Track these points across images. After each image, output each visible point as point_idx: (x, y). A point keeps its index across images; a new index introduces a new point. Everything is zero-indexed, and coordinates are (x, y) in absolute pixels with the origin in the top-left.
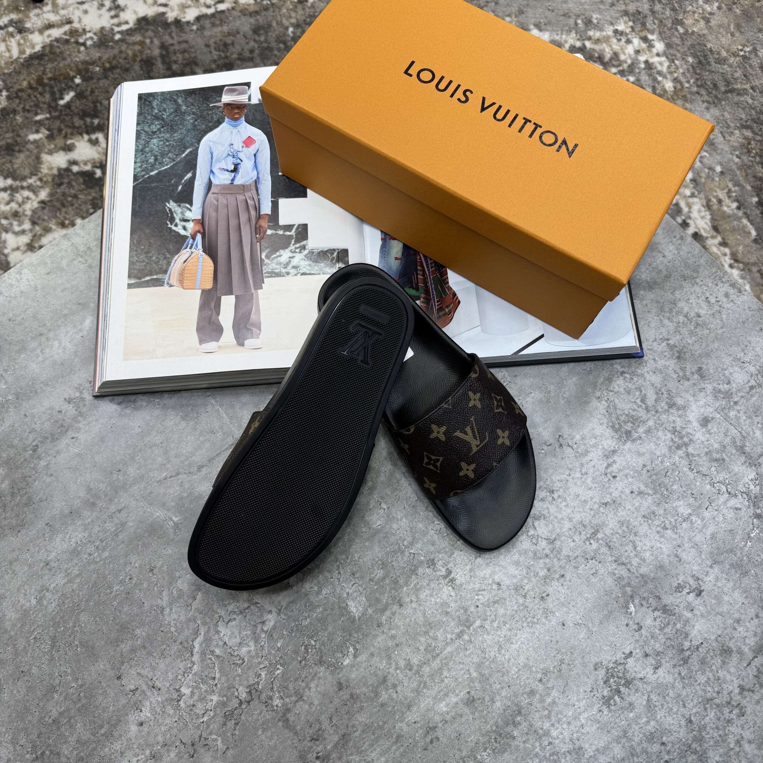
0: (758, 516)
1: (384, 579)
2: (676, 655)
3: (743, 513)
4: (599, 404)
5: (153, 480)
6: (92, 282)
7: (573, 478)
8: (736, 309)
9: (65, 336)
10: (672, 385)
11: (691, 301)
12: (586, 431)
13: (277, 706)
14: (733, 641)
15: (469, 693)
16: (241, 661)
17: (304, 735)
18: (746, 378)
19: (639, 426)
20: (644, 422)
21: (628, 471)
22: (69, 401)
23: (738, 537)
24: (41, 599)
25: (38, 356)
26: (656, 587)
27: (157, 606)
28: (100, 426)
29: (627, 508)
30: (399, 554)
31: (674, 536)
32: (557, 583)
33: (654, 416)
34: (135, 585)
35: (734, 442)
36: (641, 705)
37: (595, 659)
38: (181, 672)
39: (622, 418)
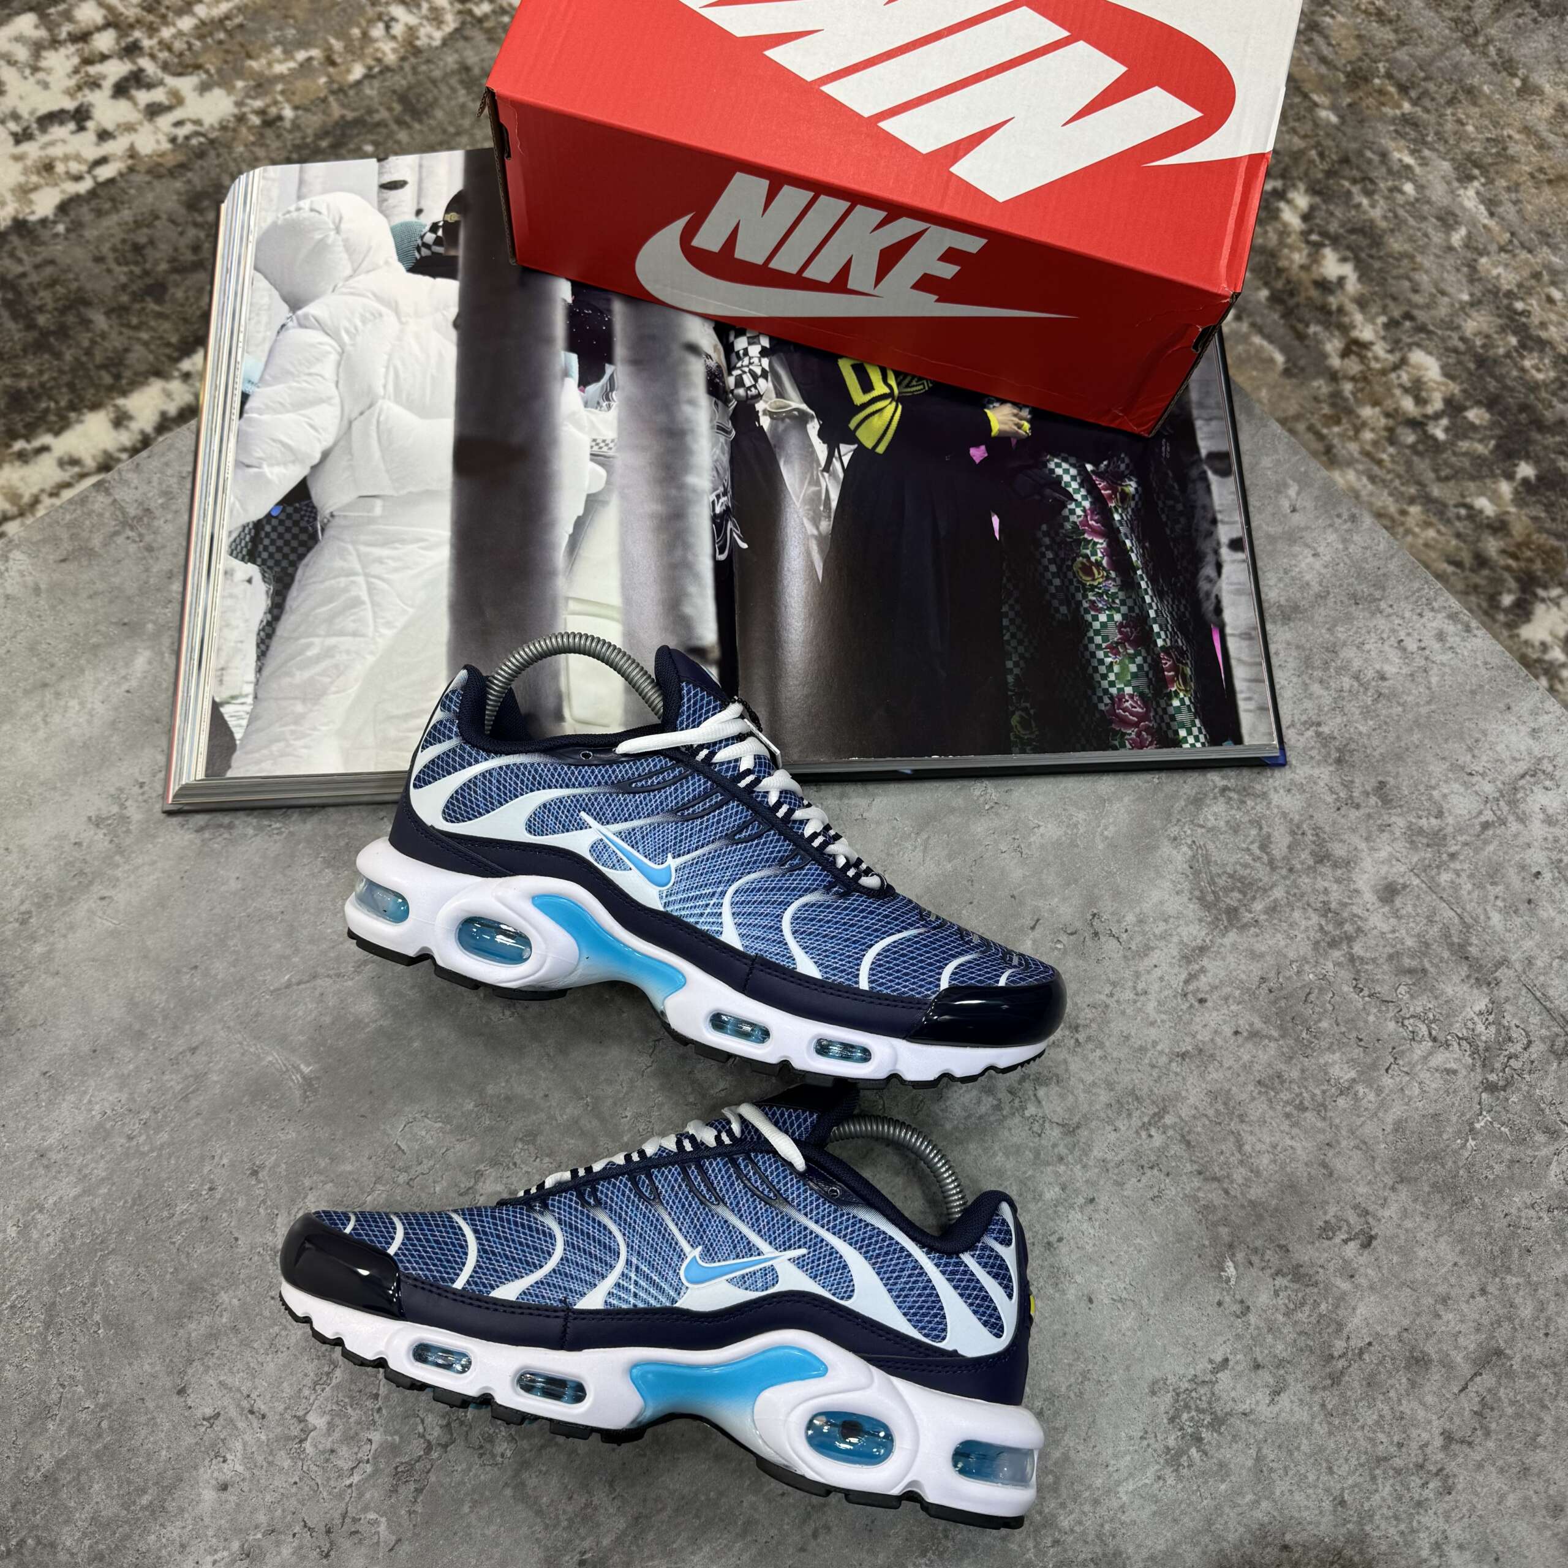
0: (1491, 1088)
2: (1318, 1368)
3: (1460, 1080)
4: (1175, 852)
5: (263, 989)
6: (152, 581)
7: (1118, 1001)
8: (1460, 665)
9: (95, 688)
10: (1323, 817)
11: (1367, 647)
12: (1147, 906)
13: (502, 1455)
14: (1433, 1340)
17: (557, 1516)
18: (1475, 805)
19: (1254, 898)
20: (1265, 891)
21: (1229, 989)
22: (97, 822)
23: (1450, 1130)
24: (26, 1226)
25: (35, 731)
26: (1280, 1228)
27: (265, 1246)
28: (158, 874)
29: (1226, 1064)
31: (1319, 1124)
32: (1079, 1216)
33: (1285, 878)
34: (222, 1201)
35: (1446, 935)
36: (1243, 1467)
37: (1152, 1372)
38: (308, 1381)
39: (1221, 882)
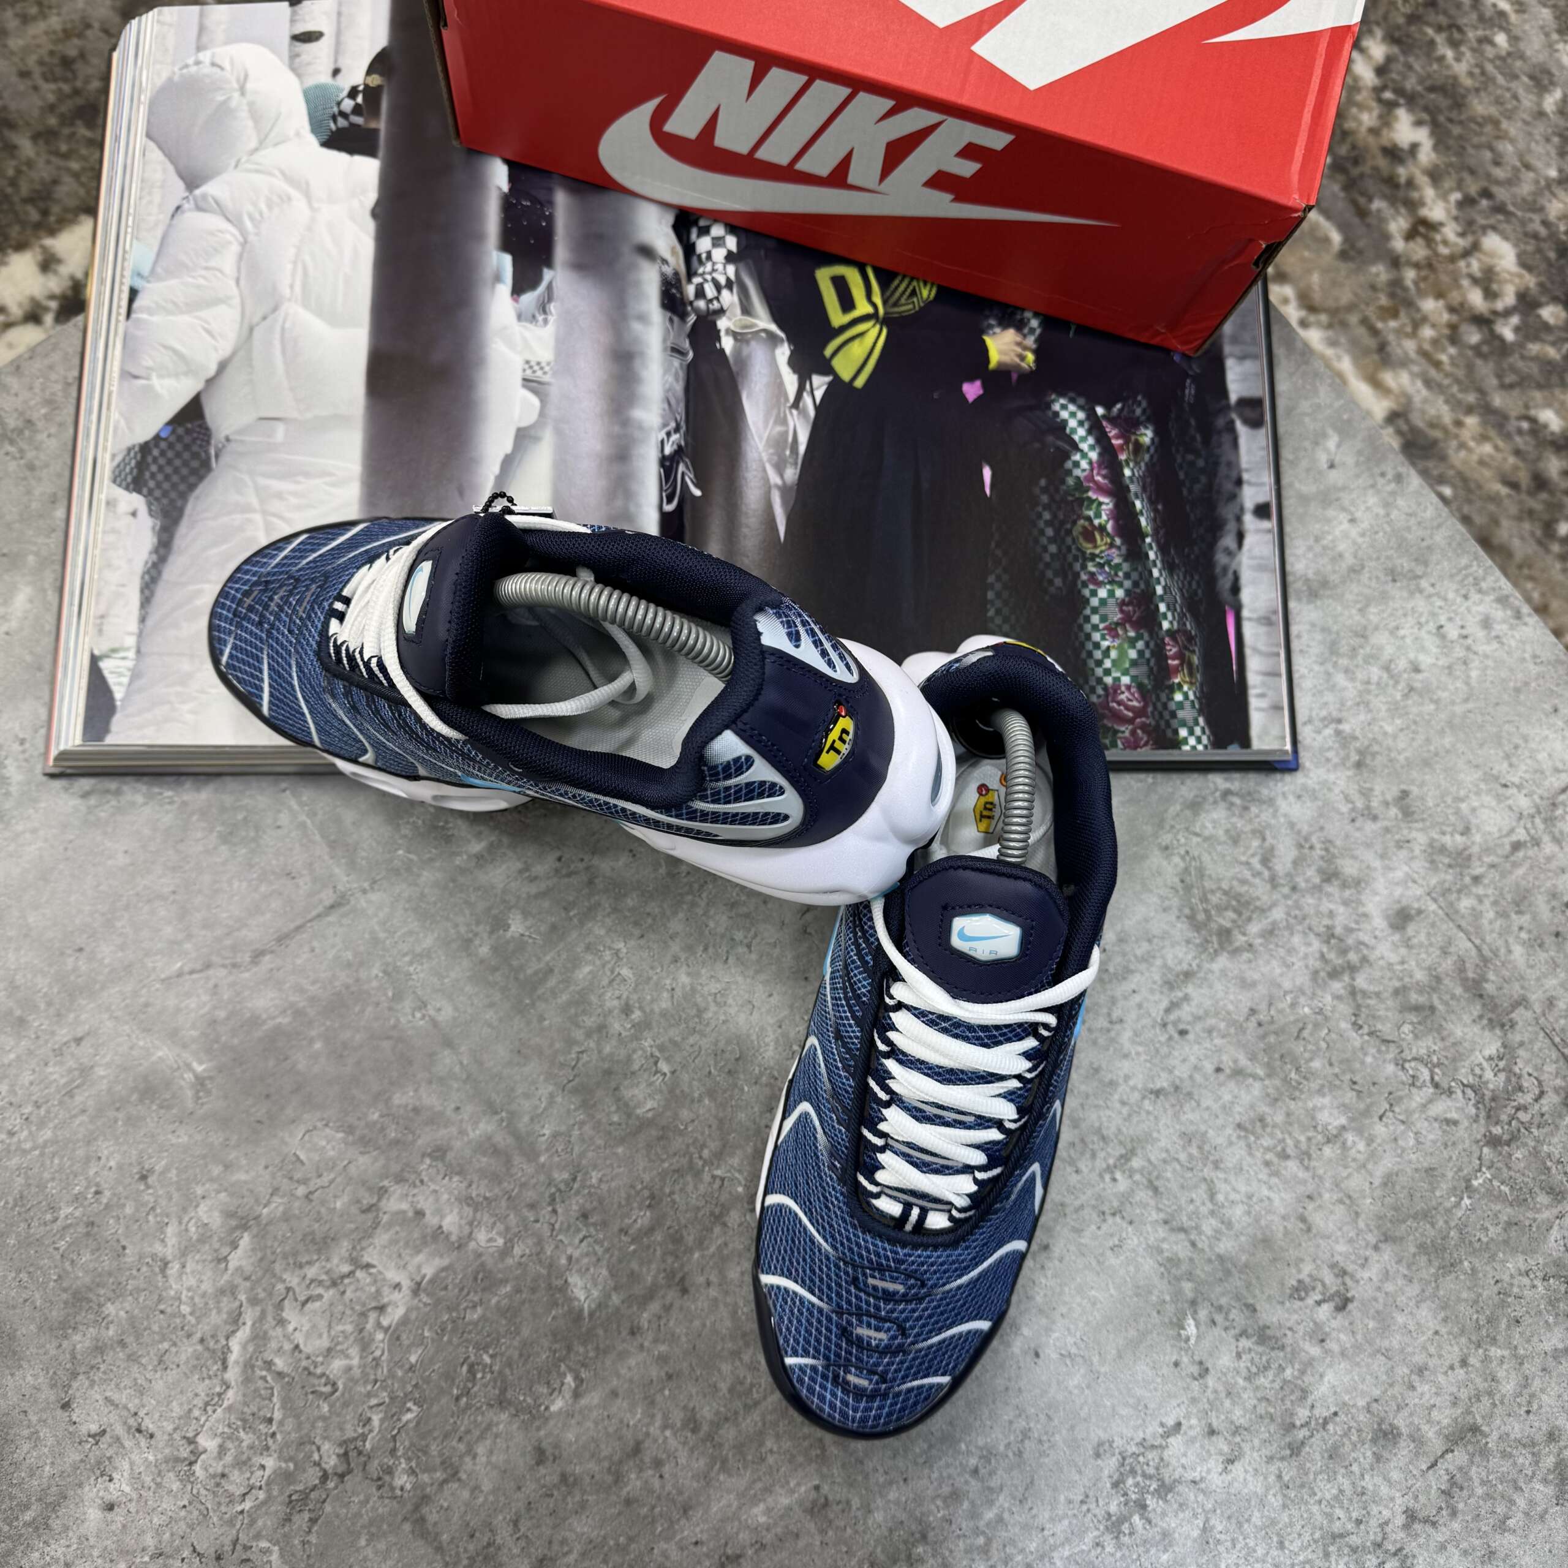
0: (1494, 1142)
1: (651, 1230)
2: (1277, 1437)
3: (1461, 1132)
4: (1165, 863)
5: (153, 976)
7: (1090, 1030)
8: (1506, 657)
10: (1336, 829)
11: (1402, 632)
12: (1130, 923)
13: (402, 1489)
14: (1405, 1413)
15: (817, 1488)
16: (327, 1389)
17: (457, 1553)
18: (1506, 821)
19: (1250, 919)
20: (1263, 911)
21: (1214, 1021)
23: (1444, 1186)
26: (1248, 1286)
27: (154, 1256)
28: (40, 844)
29: (1204, 1105)
31: (1302, 1174)
33: (1286, 897)
34: (107, 1206)
35: (1461, 969)
36: (1187, 1537)
37: (1098, 1434)
38: (199, 1402)
39: (1215, 899)
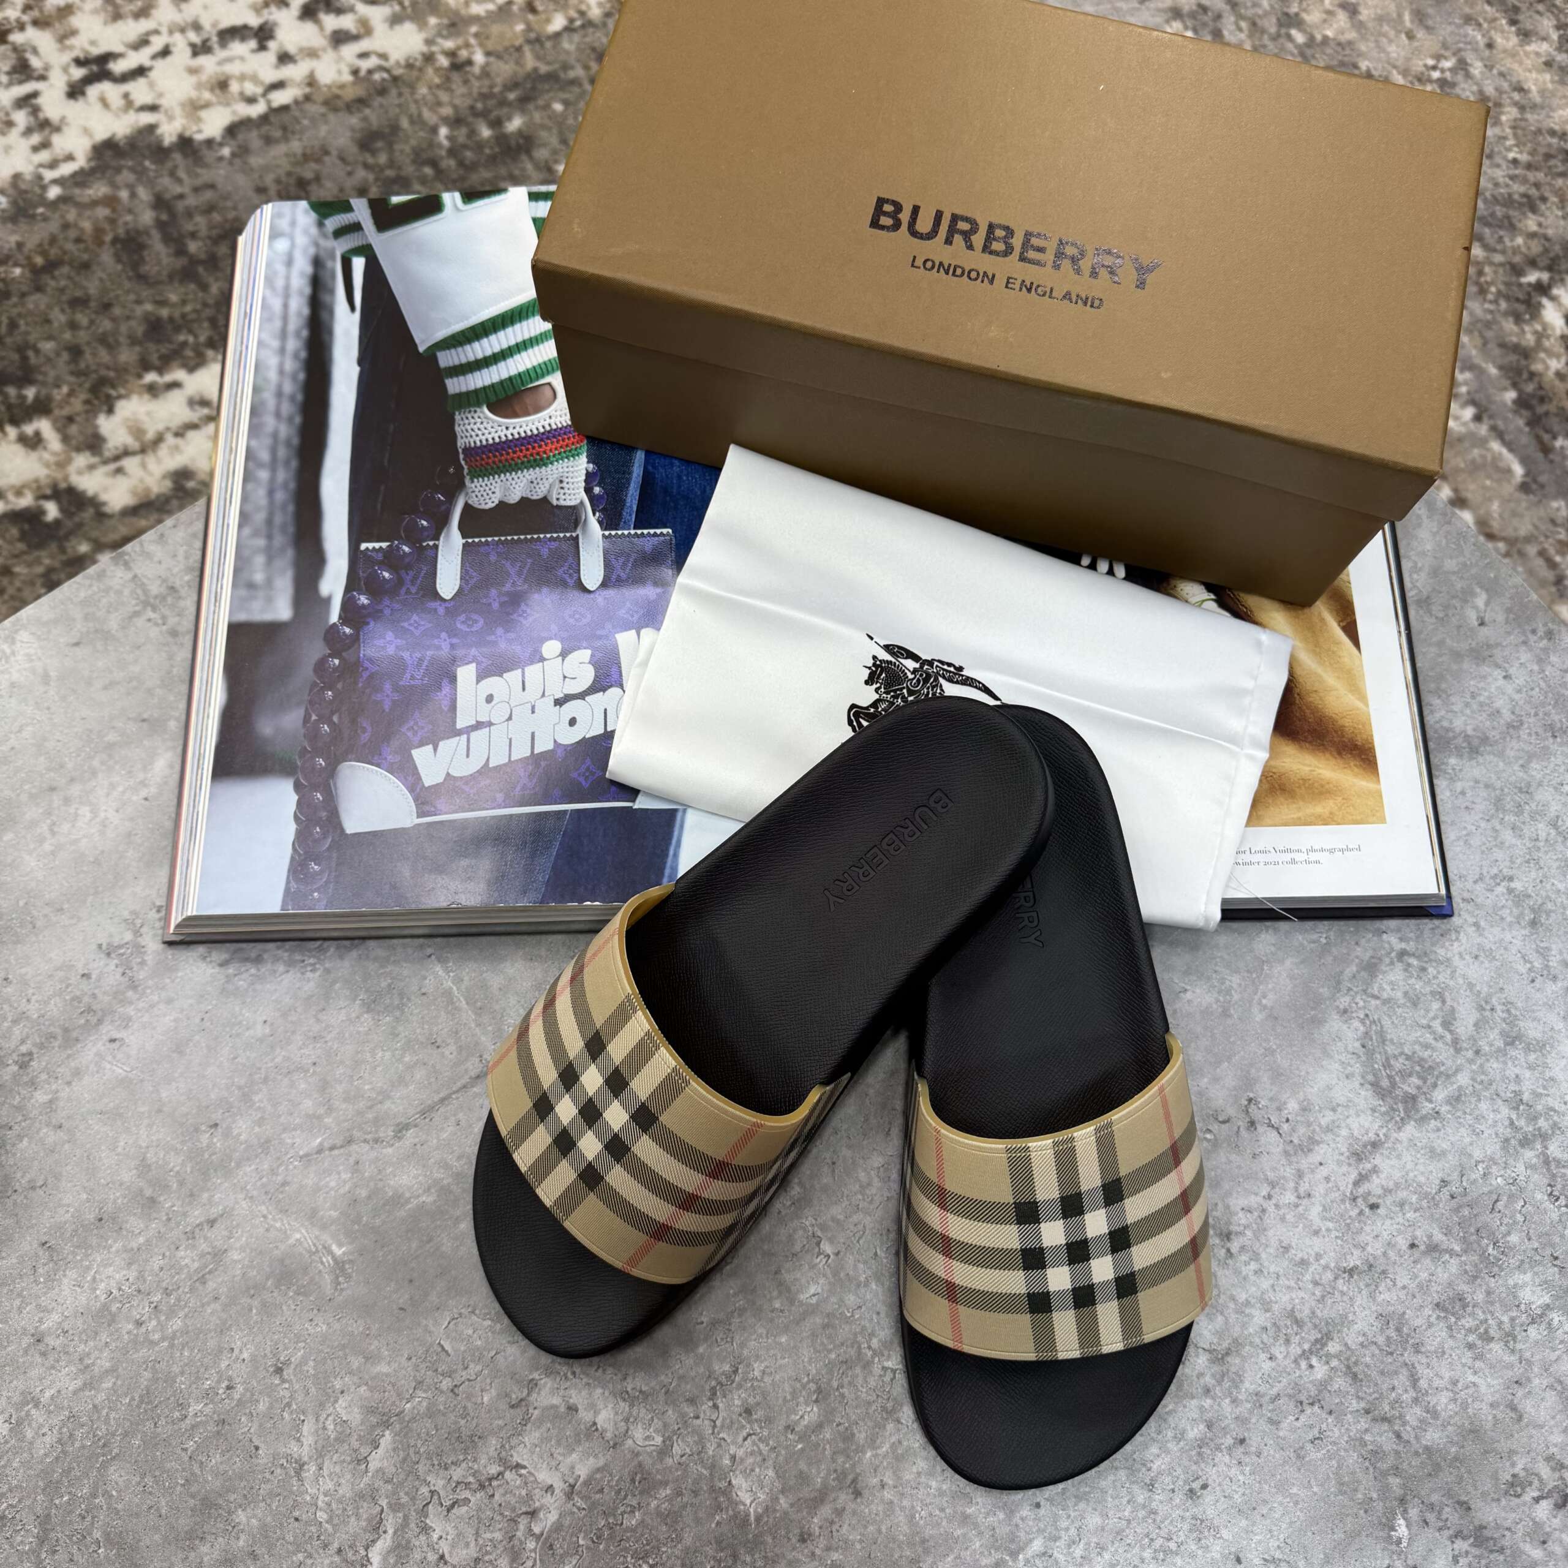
1: (820, 1426)
4: (1345, 1027)
5: (291, 1153)
6: (175, 671)
7: (1276, 1205)
9: (108, 795)
10: (1516, 990)
12: (1312, 1092)
19: (1435, 1085)
20: (1448, 1077)
21: (1405, 1193)
22: (109, 951)
24: (19, 1423)
25: (41, 840)
26: (1460, 1481)
27: (288, 1457)
28: (175, 1014)
29: (1399, 1284)
30: (858, 1370)
31: (1506, 1358)
32: (1227, 1459)
33: (1471, 1061)
34: (240, 1403)
39: (1398, 1064)
